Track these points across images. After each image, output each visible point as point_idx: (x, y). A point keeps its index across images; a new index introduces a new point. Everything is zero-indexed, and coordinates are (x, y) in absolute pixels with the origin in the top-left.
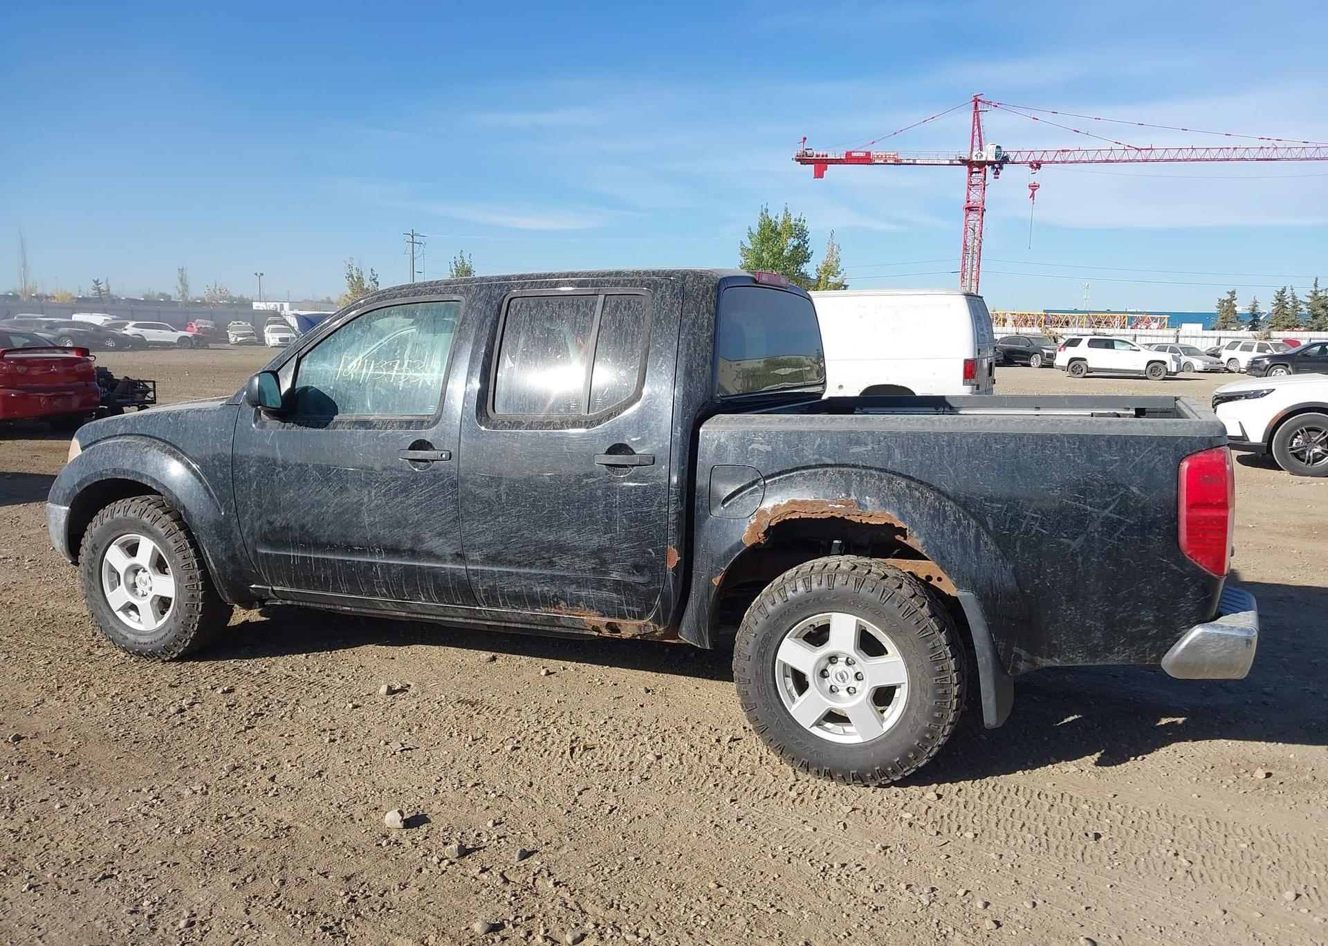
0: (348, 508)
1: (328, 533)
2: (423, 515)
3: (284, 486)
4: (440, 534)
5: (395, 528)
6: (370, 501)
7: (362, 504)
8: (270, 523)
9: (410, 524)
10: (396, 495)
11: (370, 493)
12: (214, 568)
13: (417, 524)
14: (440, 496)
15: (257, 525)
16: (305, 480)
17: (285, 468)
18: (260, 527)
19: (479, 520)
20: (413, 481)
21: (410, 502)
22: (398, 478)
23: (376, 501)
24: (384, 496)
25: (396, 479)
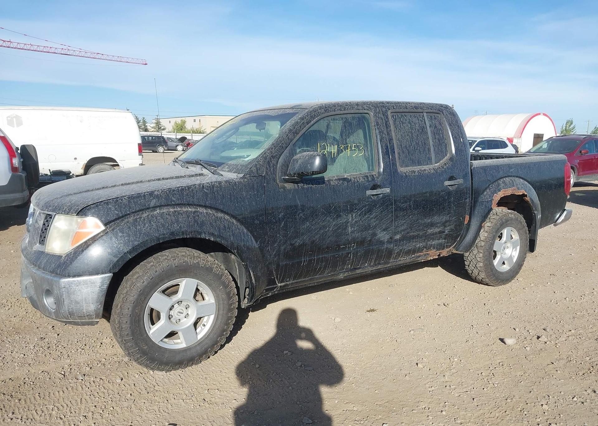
0: (341, 226)
1: (328, 242)
2: (377, 222)
3: (303, 221)
4: (384, 230)
5: (363, 231)
6: (353, 219)
7: (348, 223)
8: (291, 244)
9: (371, 228)
10: (365, 214)
11: (352, 215)
12: (254, 282)
13: (375, 227)
14: (386, 211)
15: (282, 248)
16: (316, 215)
17: (303, 211)
18: (285, 249)
19: (402, 219)
20: (373, 206)
21: (372, 216)
22: (366, 205)
23: (355, 219)
24: (360, 216)
25: (365, 206)
